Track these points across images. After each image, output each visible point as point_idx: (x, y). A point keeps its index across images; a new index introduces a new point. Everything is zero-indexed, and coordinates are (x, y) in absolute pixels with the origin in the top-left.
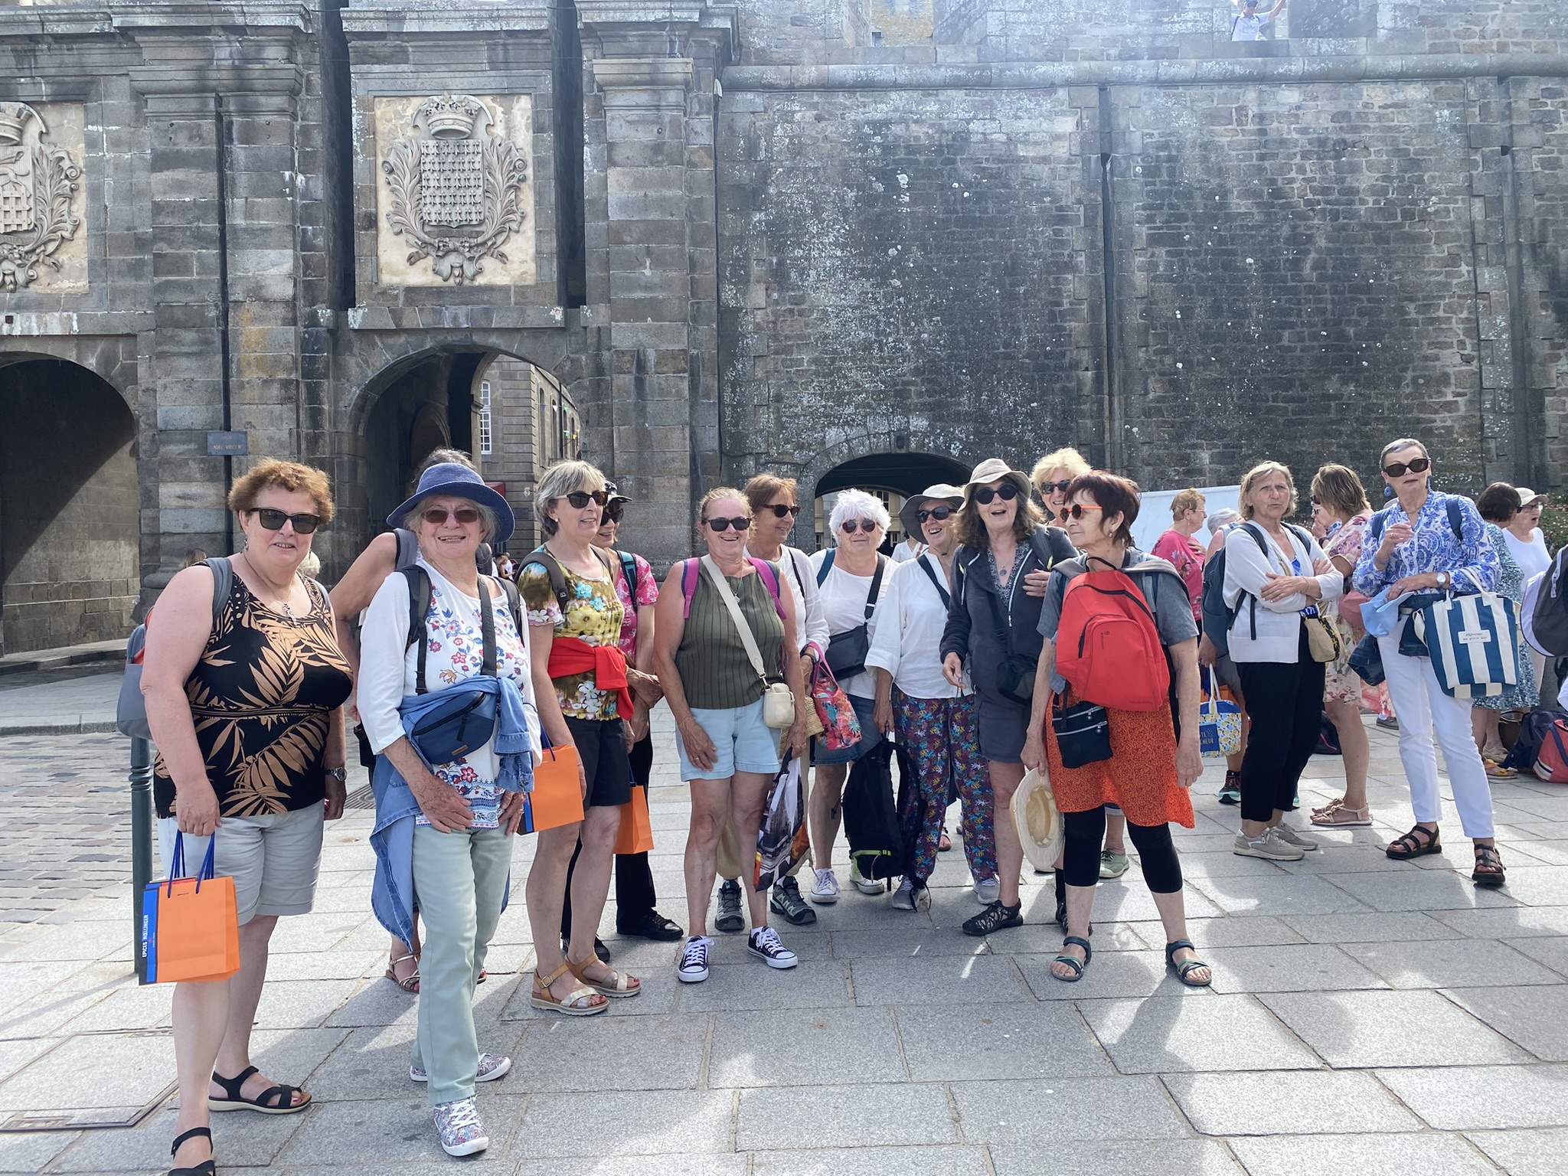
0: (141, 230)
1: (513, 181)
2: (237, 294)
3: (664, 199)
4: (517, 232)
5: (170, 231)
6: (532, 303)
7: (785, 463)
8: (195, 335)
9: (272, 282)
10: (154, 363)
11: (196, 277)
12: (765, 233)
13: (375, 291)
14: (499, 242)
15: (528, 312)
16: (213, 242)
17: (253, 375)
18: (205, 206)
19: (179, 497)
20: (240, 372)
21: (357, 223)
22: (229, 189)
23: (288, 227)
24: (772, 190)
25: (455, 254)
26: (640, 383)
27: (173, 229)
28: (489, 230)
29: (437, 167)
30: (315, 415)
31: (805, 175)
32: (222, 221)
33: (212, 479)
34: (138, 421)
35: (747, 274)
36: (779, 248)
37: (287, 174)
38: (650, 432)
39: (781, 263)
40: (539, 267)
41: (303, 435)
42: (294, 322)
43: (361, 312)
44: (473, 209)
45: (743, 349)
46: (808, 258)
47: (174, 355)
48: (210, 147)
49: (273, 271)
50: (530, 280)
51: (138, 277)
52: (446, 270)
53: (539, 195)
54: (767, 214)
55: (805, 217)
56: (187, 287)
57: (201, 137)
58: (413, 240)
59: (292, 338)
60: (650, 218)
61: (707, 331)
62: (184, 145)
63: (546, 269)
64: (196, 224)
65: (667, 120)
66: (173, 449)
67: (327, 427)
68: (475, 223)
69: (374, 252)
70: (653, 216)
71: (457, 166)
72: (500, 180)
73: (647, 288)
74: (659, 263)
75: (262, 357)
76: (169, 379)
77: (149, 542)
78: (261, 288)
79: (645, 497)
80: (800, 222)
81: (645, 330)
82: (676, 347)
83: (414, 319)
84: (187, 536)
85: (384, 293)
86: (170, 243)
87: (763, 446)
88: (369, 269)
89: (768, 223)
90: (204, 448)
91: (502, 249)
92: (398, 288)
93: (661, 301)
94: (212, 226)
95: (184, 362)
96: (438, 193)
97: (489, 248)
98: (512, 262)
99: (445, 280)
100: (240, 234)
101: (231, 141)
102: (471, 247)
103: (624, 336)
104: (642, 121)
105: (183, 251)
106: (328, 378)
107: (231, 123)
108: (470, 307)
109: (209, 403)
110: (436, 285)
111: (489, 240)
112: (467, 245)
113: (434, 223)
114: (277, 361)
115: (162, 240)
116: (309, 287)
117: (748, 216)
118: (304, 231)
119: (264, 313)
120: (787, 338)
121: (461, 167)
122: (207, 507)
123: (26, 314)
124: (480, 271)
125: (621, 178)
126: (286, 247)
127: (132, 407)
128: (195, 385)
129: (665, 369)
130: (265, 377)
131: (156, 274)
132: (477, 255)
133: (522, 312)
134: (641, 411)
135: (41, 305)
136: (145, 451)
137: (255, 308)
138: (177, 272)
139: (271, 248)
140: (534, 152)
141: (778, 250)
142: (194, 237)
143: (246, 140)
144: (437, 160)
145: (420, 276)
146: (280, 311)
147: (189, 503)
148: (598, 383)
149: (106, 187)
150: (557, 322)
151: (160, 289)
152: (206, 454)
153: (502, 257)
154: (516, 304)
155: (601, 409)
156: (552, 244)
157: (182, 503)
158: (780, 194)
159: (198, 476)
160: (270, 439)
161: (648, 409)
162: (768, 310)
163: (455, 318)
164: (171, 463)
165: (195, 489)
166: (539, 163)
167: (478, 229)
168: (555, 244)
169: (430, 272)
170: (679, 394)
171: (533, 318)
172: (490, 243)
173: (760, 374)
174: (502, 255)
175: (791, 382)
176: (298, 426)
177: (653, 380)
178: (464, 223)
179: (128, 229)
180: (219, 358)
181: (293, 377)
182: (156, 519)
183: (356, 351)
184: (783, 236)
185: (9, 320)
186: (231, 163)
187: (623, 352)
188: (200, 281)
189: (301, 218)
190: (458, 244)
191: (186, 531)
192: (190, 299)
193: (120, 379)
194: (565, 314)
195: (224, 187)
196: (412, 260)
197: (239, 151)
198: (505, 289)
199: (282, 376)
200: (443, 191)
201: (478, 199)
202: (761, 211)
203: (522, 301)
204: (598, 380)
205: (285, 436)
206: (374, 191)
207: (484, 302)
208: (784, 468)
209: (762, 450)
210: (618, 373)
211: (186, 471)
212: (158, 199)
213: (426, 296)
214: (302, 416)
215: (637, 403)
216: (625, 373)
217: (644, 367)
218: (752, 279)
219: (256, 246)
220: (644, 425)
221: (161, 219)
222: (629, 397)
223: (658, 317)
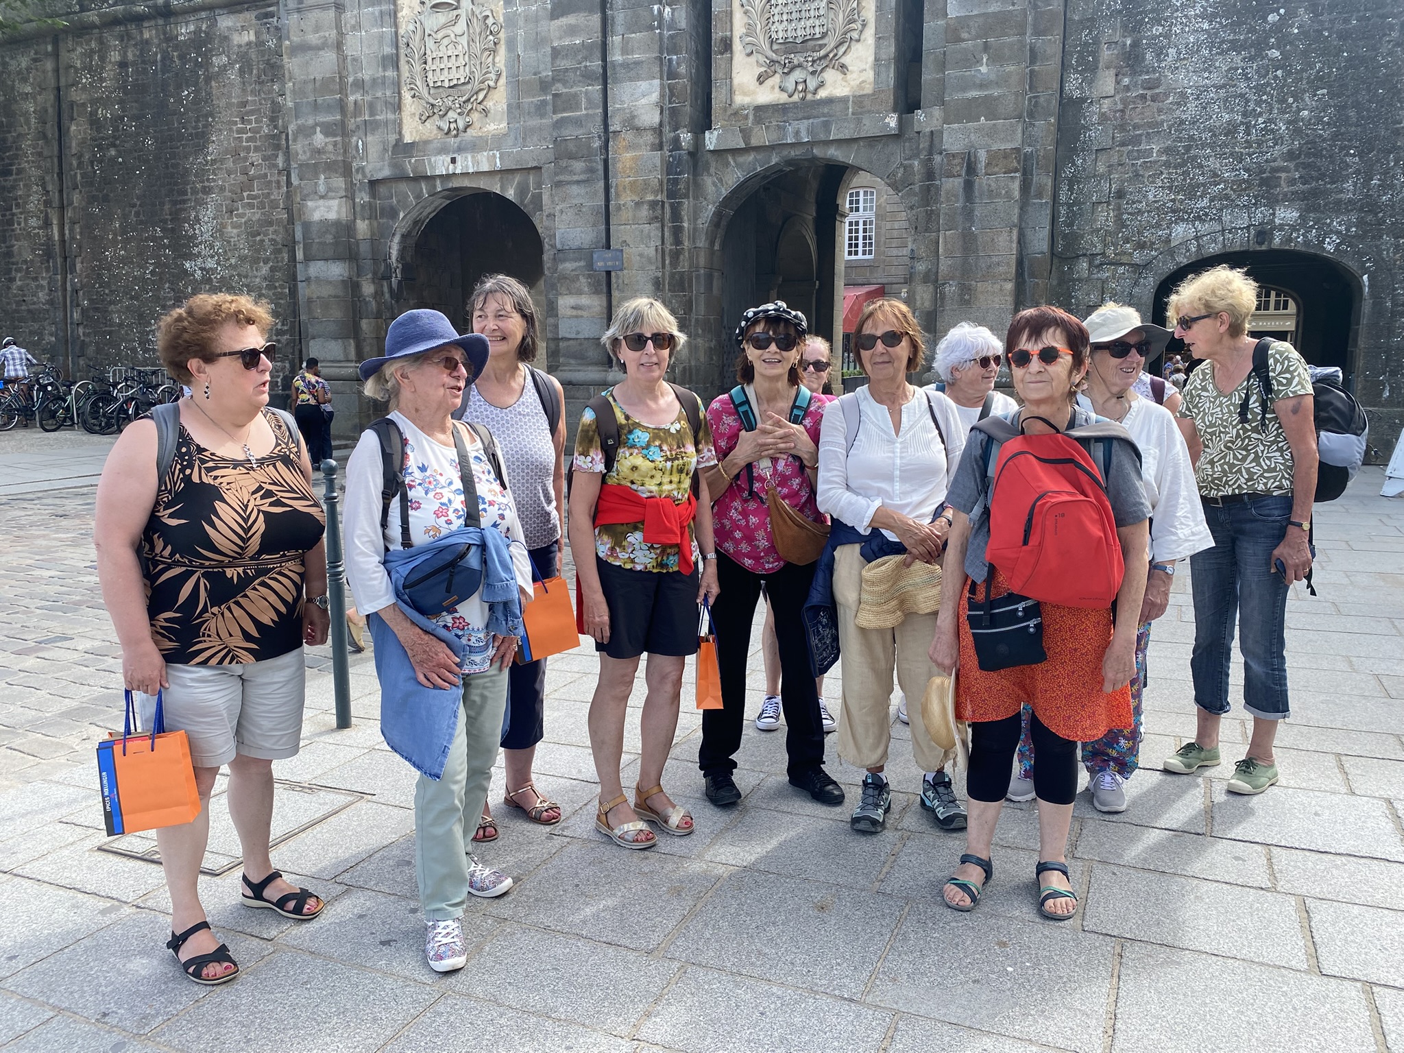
0: (544, 74)
2: (615, 126)
4: (858, 41)
5: (565, 72)
6: (869, 112)
7: (1122, 264)
8: (584, 164)
9: (643, 111)
10: (554, 191)
11: (584, 112)
12: (1120, 12)
13: (729, 113)
14: (840, 53)
15: (864, 121)
16: (597, 78)
17: (627, 199)
18: (592, 46)
19: (573, 308)
20: (618, 195)
21: (714, 49)
22: (610, 28)
23: (656, 58)
25: (799, 69)
26: (969, 186)
27: (567, 70)
28: (831, 42)
30: (677, 231)
32: (604, 59)
33: (597, 292)
34: (543, 243)
35: (1096, 61)
36: (1135, 27)
37: (656, 7)
38: (976, 236)
39: (1135, 44)
40: (877, 74)
41: (667, 251)
42: (660, 147)
43: (716, 133)
44: (817, 23)
45: (1084, 142)
46: (1167, 36)
47: (569, 183)
49: (643, 101)
50: (868, 89)
51: (542, 116)
52: (791, 87)
56: (578, 122)
58: (762, 59)
59: (658, 163)
60: (989, 10)
61: (1045, 127)
63: (883, 76)
64: (584, 64)
66: (568, 266)
67: (686, 243)
68: (818, 36)
69: (729, 75)
70: (994, 7)
73: (982, 86)
74: (997, 58)
75: (635, 182)
76: (565, 205)
77: (553, 346)
78: (633, 117)
79: (968, 302)
81: (977, 130)
82: (1009, 146)
83: (761, 137)
84: (578, 342)
85: (736, 113)
86: (565, 83)
87: (1099, 246)
88: (724, 91)
90: (590, 265)
91: (842, 61)
92: (748, 108)
93: (997, 99)
94: (596, 64)
95: (575, 189)
97: (831, 60)
98: (852, 72)
99: (790, 96)
100: (618, 69)
102: (814, 61)
103: (954, 139)
105: (573, 90)
106: (688, 198)
108: (811, 121)
109: (594, 225)
110: (782, 102)
112: (810, 59)
113: (781, 41)
114: (646, 184)
115: (559, 81)
116: (674, 112)
118: (670, 61)
119: (637, 140)
120: (1136, 127)
122: (593, 317)
123: (465, 155)
124: (822, 85)
126: (654, 78)
127: (540, 231)
128: (584, 210)
130: (637, 199)
131: (554, 112)
132: (819, 69)
133: (859, 121)
134: (968, 214)
135: (475, 147)
136: (549, 268)
137: (628, 136)
138: (571, 109)
139: (642, 80)
141: (1134, 30)
142: (583, 76)
145: (768, 95)
146: (649, 138)
147: (580, 313)
148: (928, 189)
149: (519, 38)
150: (891, 129)
151: (558, 124)
152: (593, 270)
154: (853, 114)
155: (929, 215)
156: (890, 49)
157: (574, 313)
159: (586, 289)
160: (641, 255)
161: (976, 213)
162: (1117, 98)
163: (797, 133)
164: (566, 278)
165: (584, 300)
167: (821, 42)
168: (893, 49)
169: (777, 89)
170: (1009, 195)
171: (869, 128)
172: (831, 55)
173: (1101, 169)
174: (843, 66)
175: (1137, 175)
176: (663, 244)
177: (982, 181)
178: (808, 37)
179: (535, 74)
180: (601, 184)
181: (659, 198)
182: (556, 326)
183: (712, 170)
184: (1141, 13)
185: (453, 161)
186: (611, 2)
187: (953, 156)
188: (587, 115)
189: (667, 49)
191: (578, 337)
192: (580, 131)
193: (531, 206)
194: (900, 121)
195: (606, 27)
196: (761, 79)
198: (844, 100)
199: (650, 197)
201: (822, 12)
203: (859, 110)
204: (928, 185)
205: (651, 252)
206: (730, 14)
207: (824, 115)
208: (1121, 270)
209: (1098, 251)
210: (948, 177)
211: (577, 285)
212: (555, 44)
213: (773, 113)
214: (667, 234)
215: (964, 207)
216: (954, 176)
217: (974, 169)
218: (1100, 66)
219: (631, 79)
220: (970, 229)
221: (558, 63)
222: (957, 201)
223: (992, 116)
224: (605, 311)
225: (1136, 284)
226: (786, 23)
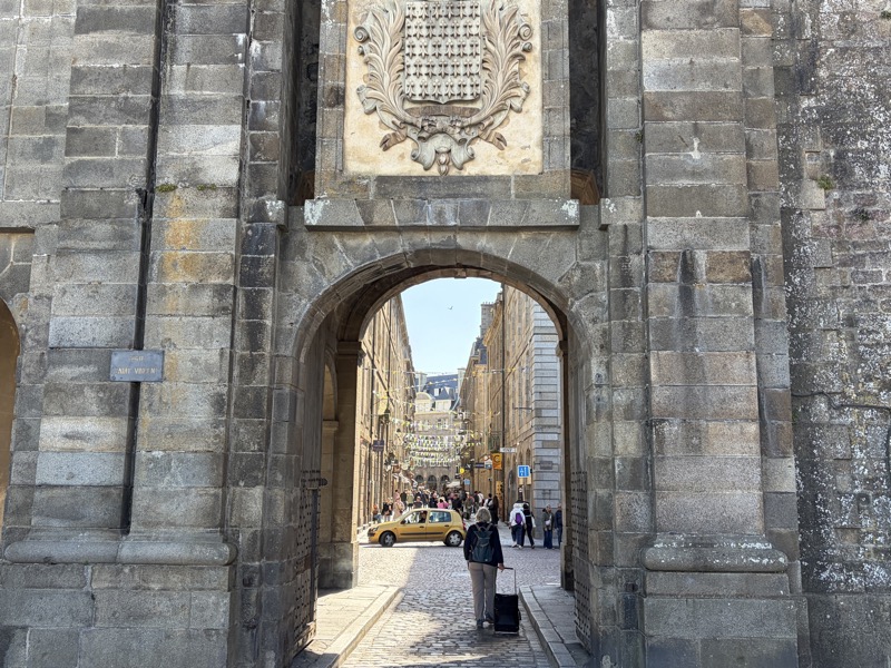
0: (54, 104)
1: (518, 50)
2: (166, 177)
3: (716, 67)
4: (519, 111)
5: (91, 102)
6: (539, 195)
7: (868, 407)
8: (109, 227)
9: (212, 164)
10: (53, 263)
11: (117, 156)
12: (817, 121)
13: (340, 181)
14: (497, 123)
15: (533, 207)
16: (145, 115)
17: (179, 280)
18: (138, 74)
19: (66, 436)
20: (162, 274)
21: (321, 98)
22: (169, 53)
23: (236, 98)
24: (823, 73)
25: (441, 136)
26: (686, 295)
27: (95, 99)
28: (484, 107)
29: (424, 32)
30: (254, 333)
31: (863, 56)
32: (156, 92)
33: (112, 413)
34: (24, 338)
35: (799, 170)
36: (838, 139)
37: (241, 37)
38: (701, 359)
39: (840, 156)
40: (548, 152)
41: (237, 358)
42: (237, 213)
43: (321, 204)
44: (468, 82)
45: (800, 258)
46: (875, 151)
47: (80, 251)
48: (149, 5)
49: (215, 151)
50: (534, 170)
51: (45, 159)
52: (428, 155)
53: (548, 66)
54: (817, 101)
55: (868, 104)
56: (107, 170)
58: (388, 119)
59: (232, 233)
60: (697, 89)
62: (121, 3)
63: (556, 155)
64: (123, 95)
66: (66, 373)
67: (268, 348)
68: (469, 97)
69: (340, 133)
70: (703, 87)
71: (449, 31)
72: (502, 47)
73: (694, 174)
74: (710, 144)
75: (192, 257)
76: (70, 282)
77: (18, 496)
78: (197, 170)
79: (697, 448)
80: (861, 108)
81: (697, 225)
82: (736, 248)
83: (386, 214)
84: (71, 491)
85: (350, 182)
86: (89, 116)
87: (838, 384)
88: (333, 153)
89: (822, 111)
90: (105, 372)
91: (499, 131)
92: (369, 178)
93: (713, 191)
94: (143, 97)
95: (91, 261)
96: (424, 62)
97: (485, 130)
98: (511, 148)
99: (426, 169)
100: (176, 106)
102: (462, 128)
103: (664, 234)
105: (103, 127)
106: (274, 287)
108: (459, 200)
109: (119, 313)
110: (415, 174)
111: (486, 118)
112: (458, 124)
113: (418, 98)
114: (211, 262)
115: (79, 112)
116: (257, 172)
117: (796, 101)
118: (256, 107)
119: (199, 202)
121: (455, 32)
122: (102, 451)
124: (472, 158)
125: (658, 42)
126: (233, 122)
127: (18, 320)
128: (103, 291)
129: (722, 276)
130: (194, 281)
131: (68, 153)
132: (469, 138)
133: (526, 205)
134: (689, 331)
136: (28, 375)
137: (189, 195)
138: (96, 151)
139: (215, 123)
140: (543, 18)
141: (836, 141)
142: (121, 110)
144: (424, 24)
145: (396, 163)
146: (220, 200)
147: (78, 444)
148: (624, 296)
149: (18, 54)
150: (570, 219)
151: (71, 171)
152: (108, 379)
153: (501, 141)
154: (517, 196)
155: (627, 330)
156: (564, 124)
157: (69, 444)
158: (832, 77)
159: (94, 408)
160: (195, 361)
161: (699, 330)
162: (830, 211)
163: (440, 214)
164: (61, 390)
165: (89, 425)
166: (549, 30)
167: (470, 106)
168: (568, 124)
169: (408, 159)
170: (740, 309)
171: (539, 214)
172: (486, 123)
173: (824, 291)
174: (501, 139)
175: (868, 300)
176: (232, 346)
177: (704, 289)
178: (456, 98)
179: (39, 103)
180: (136, 256)
181: (231, 281)
182: (32, 466)
183: (309, 254)
184: (841, 125)
186: (174, 24)
187: (663, 255)
188: (122, 161)
189: (252, 91)
190: (447, 124)
191: (71, 482)
192: (108, 183)
193: (8, 285)
194: (582, 212)
195: (163, 52)
196: (386, 145)
198: (504, 180)
199: (216, 280)
200: (432, 60)
201: (474, 70)
202: (809, 95)
203: (525, 193)
204: (623, 292)
205: (214, 357)
206: (343, 62)
207: (477, 195)
209: (836, 389)
210: (657, 281)
211: (79, 401)
212: (80, 64)
213: (404, 186)
214: (238, 333)
215: (682, 322)
216: (665, 281)
217: (692, 274)
218: (805, 174)
219: (196, 121)
220: (692, 348)
221: (82, 89)
222: (672, 313)
223: (710, 209)
224: (124, 443)
226: (425, 78)
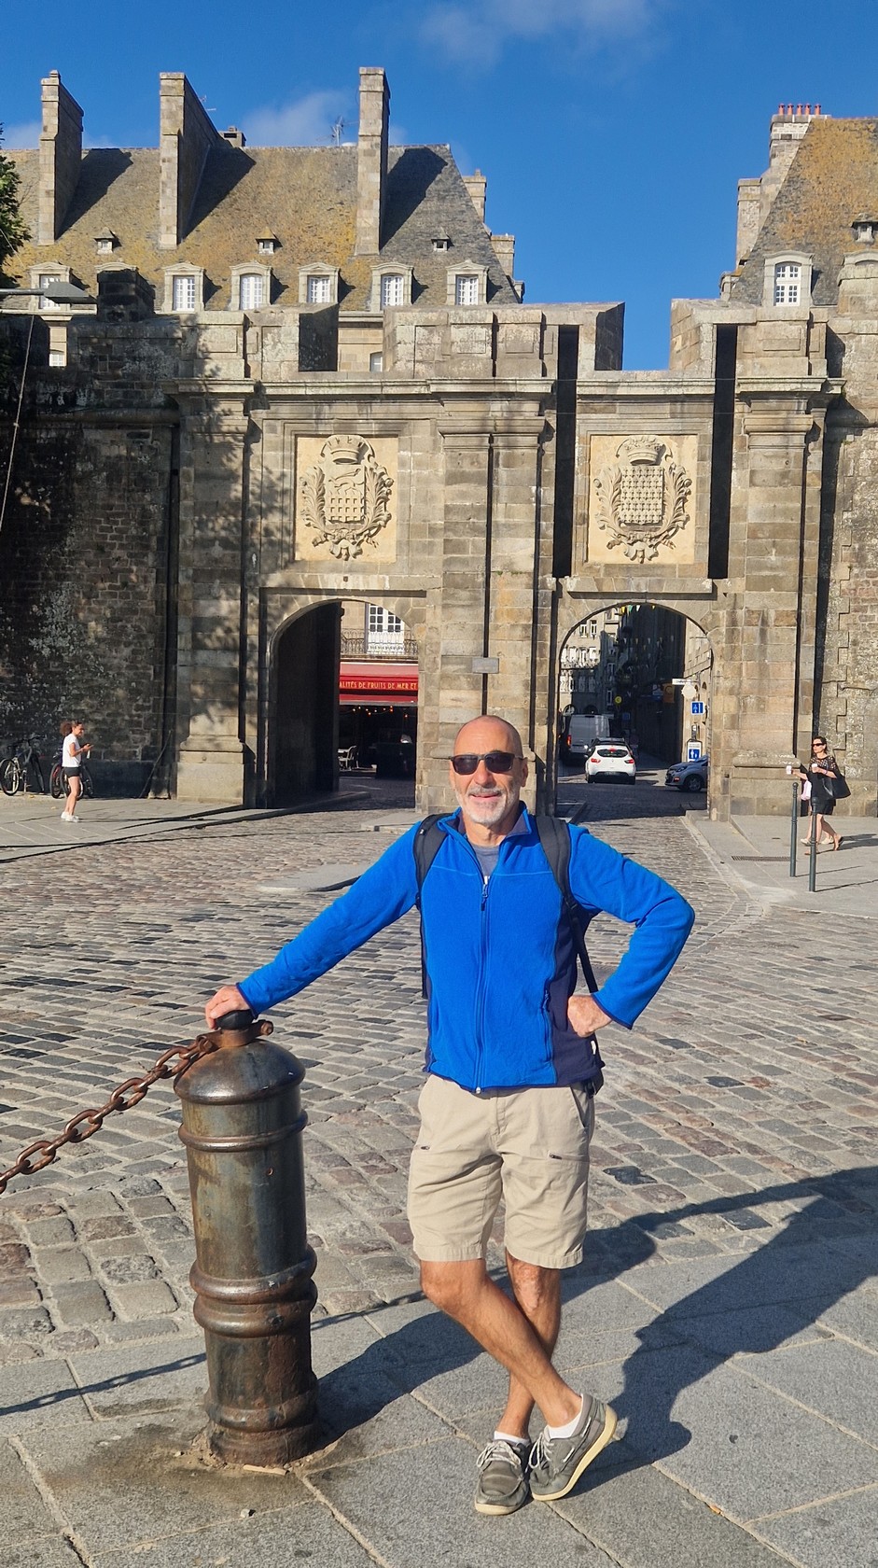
0: (433, 522)
2: (497, 566)
3: (787, 509)
5: (456, 524)
6: (690, 576)
7: (859, 688)
8: (469, 593)
9: (521, 560)
10: (438, 610)
11: (469, 555)
12: (850, 527)
13: (585, 565)
15: (688, 583)
16: (483, 532)
17: (505, 622)
18: (479, 509)
19: (453, 700)
20: (496, 618)
21: (576, 520)
22: (495, 497)
23: (532, 522)
24: (857, 497)
26: (763, 633)
27: (458, 523)
30: (543, 648)
32: (489, 519)
33: (474, 689)
35: (837, 556)
37: (535, 488)
38: (768, 666)
39: (861, 548)
40: (697, 552)
42: (534, 586)
43: (575, 579)
45: (833, 608)
47: (454, 606)
48: (484, 470)
49: (521, 553)
50: (690, 561)
51: (432, 553)
53: (700, 501)
54: (852, 514)
56: (465, 562)
57: (478, 462)
59: (531, 597)
60: (777, 521)
61: (810, 598)
62: (467, 468)
63: (702, 554)
64: (472, 520)
65: (792, 455)
66: (450, 668)
67: (548, 656)
69: (586, 539)
70: (779, 520)
73: (772, 569)
74: (781, 552)
75: (512, 610)
76: (451, 622)
77: (428, 729)
78: (512, 563)
79: (763, 710)
81: (769, 596)
82: (791, 608)
83: (611, 586)
85: (592, 567)
86: (455, 533)
87: (844, 676)
88: (582, 551)
89: (854, 520)
90: (469, 669)
92: (603, 565)
93: (781, 578)
94: (483, 521)
95: (460, 611)
98: (678, 549)
100: (500, 527)
101: (498, 465)
102: (651, 539)
103: (753, 601)
104: (775, 456)
105: (462, 538)
107: (499, 454)
108: (648, 578)
109: (476, 639)
110: (627, 563)
114: (521, 612)
115: (451, 530)
116: (542, 562)
117: (839, 515)
118: (542, 527)
119: (513, 580)
120: (864, 600)
122: (470, 707)
123: (356, 575)
124: (656, 554)
125: (759, 494)
126: (531, 536)
128: (466, 627)
129: (782, 623)
130: (513, 622)
131: (445, 552)
133: (684, 582)
134: (763, 651)
135: (365, 570)
137: (507, 576)
138: (459, 552)
139: (520, 537)
140: (698, 473)
141: (860, 539)
142: (471, 529)
143: (507, 465)
145: (618, 556)
146: (525, 579)
147: (459, 703)
148: (733, 632)
149: (411, 493)
150: (706, 589)
151: (448, 562)
152: (470, 672)
154: (680, 575)
155: (733, 649)
156: (707, 537)
157: (454, 703)
159: (466, 686)
160: (514, 663)
161: (769, 651)
162: (851, 581)
163: (638, 586)
164: (447, 677)
165: (462, 694)
166: (701, 481)
168: (709, 537)
169: (623, 555)
170: (789, 640)
171: (691, 587)
173: (843, 626)
175: (866, 632)
177: (772, 631)
179: (426, 521)
180: (483, 609)
181: (531, 623)
182: (437, 714)
183: (567, 605)
184: (864, 529)
185: (346, 579)
186: (497, 480)
187: (752, 611)
188: (472, 558)
189: (540, 518)
192: (467, 569)
193: (410, 619)
194: (713, 584)
195: (492, 496)
197: (502, 473)
198: (672, 567)
199: (524, 622)
202: (848, 511)
203: (685, 574)
204: (733, 629)
205: (524, 662)
206: (588, 499)
207: (659, 575)
208: (858, 692)
209: (842, 679)
210: (748, 625)
211: (458, 682)
212: (448, 503)
213: (620, 570)
215: (761, 647)
216: (753, 625)
217: (767, 622)
219: (511, 536)
220: (765, 661)
221: (450, 516)
222: (755, 642)
223: (778, 588)
224: (481, 703)
225: (868, 702)
